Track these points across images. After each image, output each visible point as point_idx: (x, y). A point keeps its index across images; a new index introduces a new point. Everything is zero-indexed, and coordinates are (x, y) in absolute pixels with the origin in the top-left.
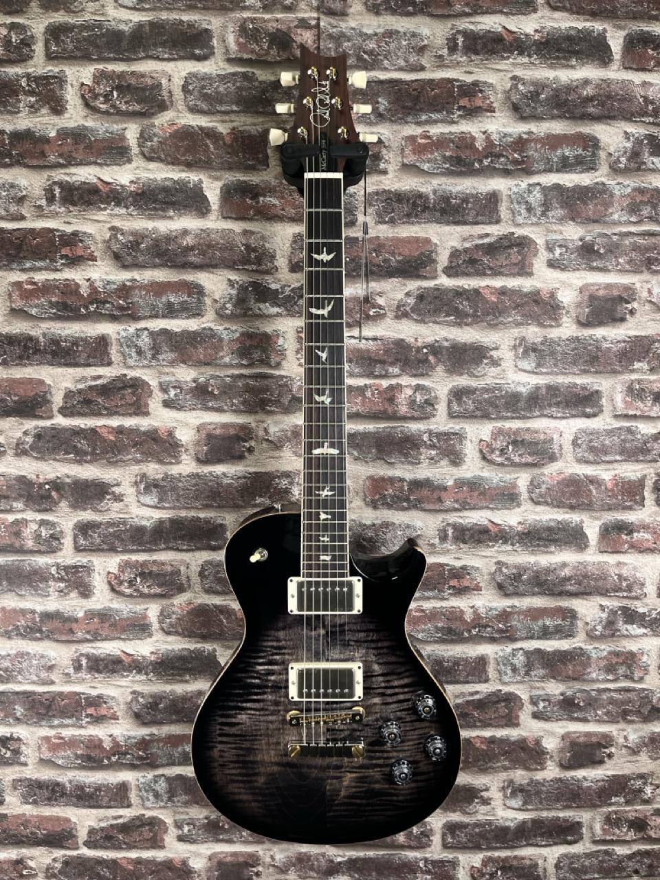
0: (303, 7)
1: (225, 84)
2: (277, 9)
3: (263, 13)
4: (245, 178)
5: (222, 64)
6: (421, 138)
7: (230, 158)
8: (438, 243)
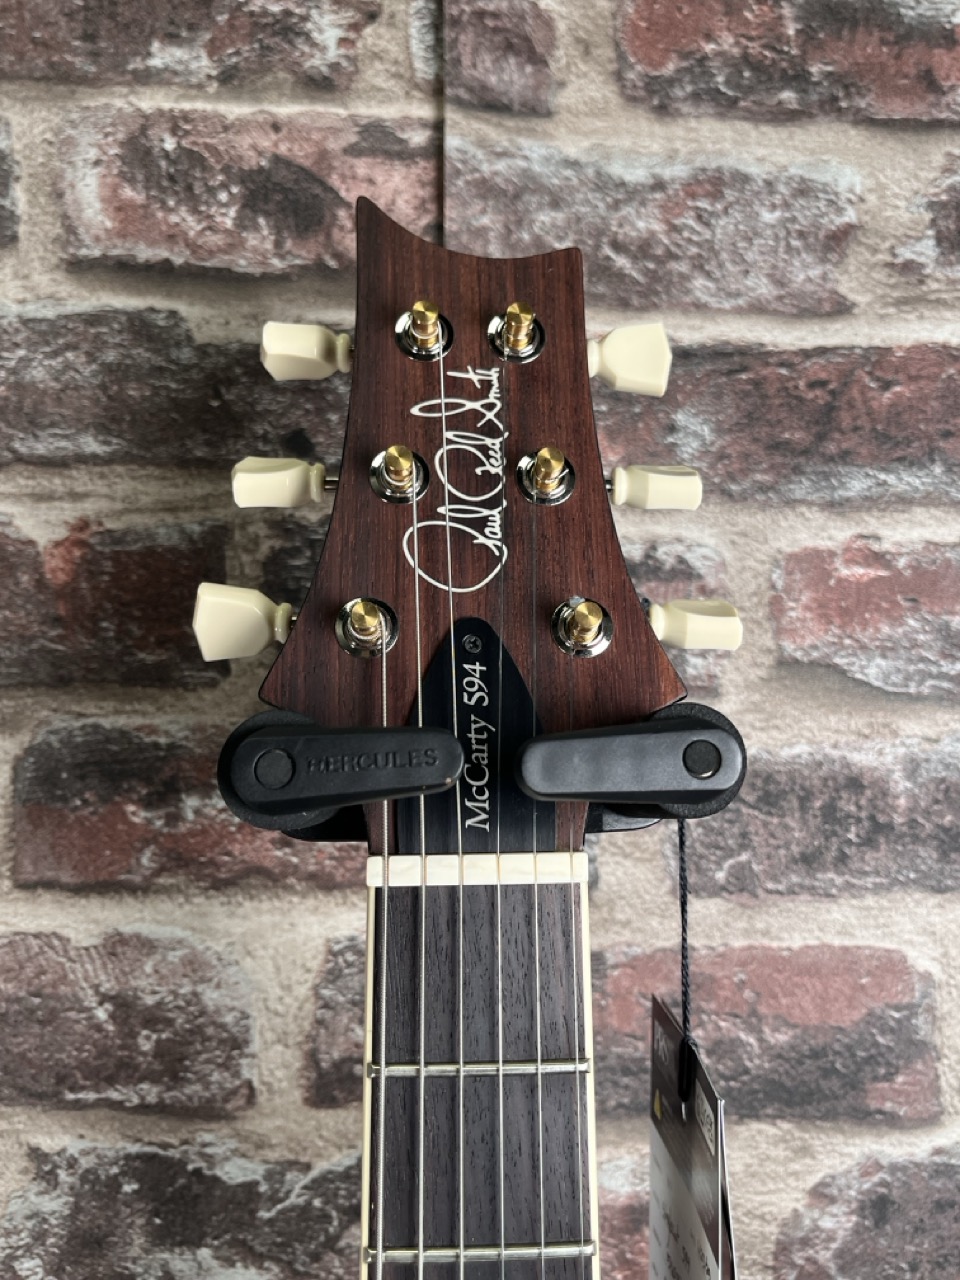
0: (380, 82)
1: (55, 354)
2: (278, 86)
3: (218, 97)
4: (122, 721)
5: (43, 280)
6: (849, 562)
7: (60, 639)
8: (936, 971)
